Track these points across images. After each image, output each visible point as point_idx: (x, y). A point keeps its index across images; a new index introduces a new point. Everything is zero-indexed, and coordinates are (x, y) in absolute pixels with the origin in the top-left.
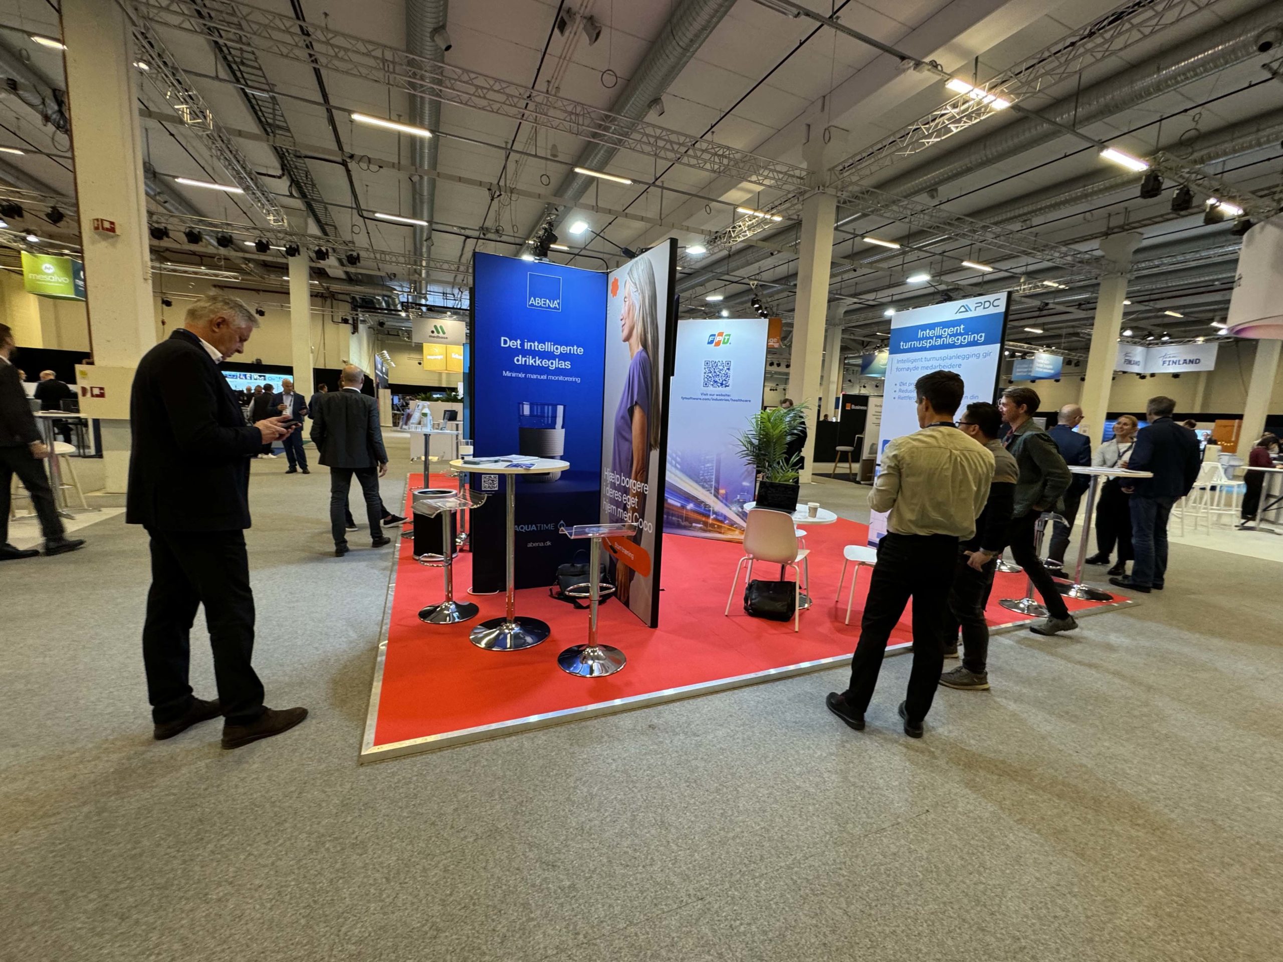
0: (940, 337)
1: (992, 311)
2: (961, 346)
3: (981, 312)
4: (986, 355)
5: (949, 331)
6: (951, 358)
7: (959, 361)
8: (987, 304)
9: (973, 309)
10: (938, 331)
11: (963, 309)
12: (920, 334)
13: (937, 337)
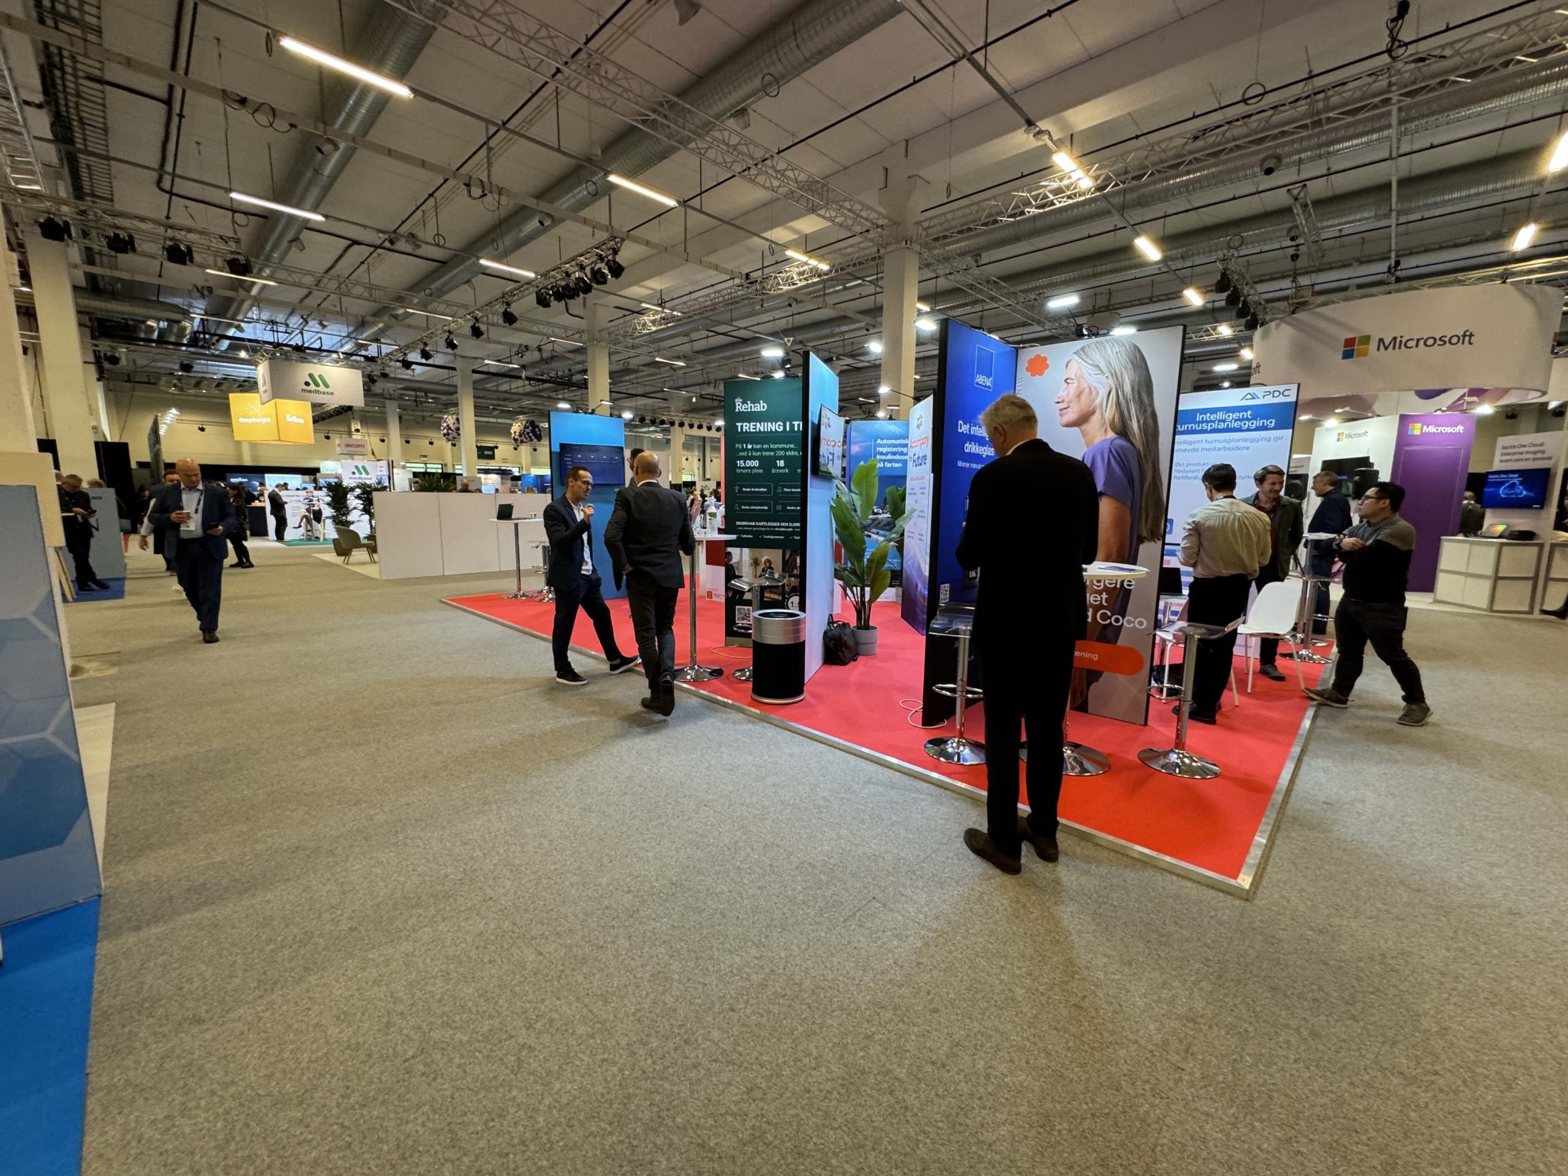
0: (1224, 421)
1: (1281, 399)
2: (1248, 430)
3: (1269, 400)
4: (1277, 439)
5: (1235, 416)
6: (1237, 441)
7: (1248, 444)
8: (1276, 394)
9: (1261, 396)
10: (1220, 415)
11: (1249, 396)
12: (1199, 417)
13: (1219, 421)
